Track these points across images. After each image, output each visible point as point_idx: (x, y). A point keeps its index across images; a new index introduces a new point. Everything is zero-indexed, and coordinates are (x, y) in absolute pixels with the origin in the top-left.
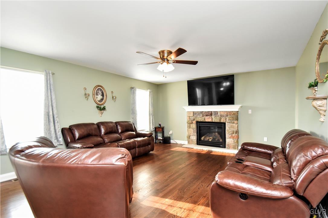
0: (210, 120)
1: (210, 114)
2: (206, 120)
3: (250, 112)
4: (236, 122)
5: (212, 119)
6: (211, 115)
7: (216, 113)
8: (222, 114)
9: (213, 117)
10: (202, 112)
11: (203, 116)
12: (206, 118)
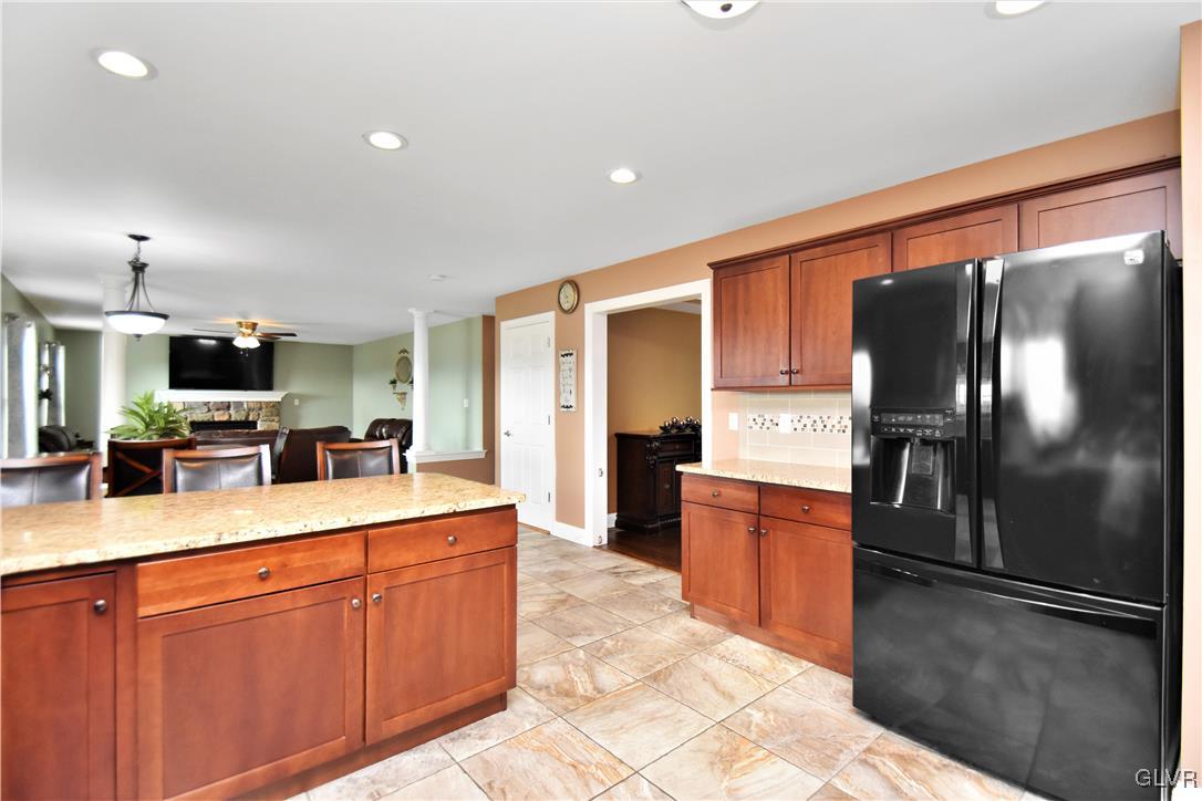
0: (225, 418)
1: (227, 406)
2: (216, 419)
3: (297, 402)
4: (276, 419)
5: (230, 416)
6: (229, 407)
7: (239, 405)
8: (252, 406)
9: (232, 411)
10: (207, 404)
11: (209, 410)
12: (216, 414)
